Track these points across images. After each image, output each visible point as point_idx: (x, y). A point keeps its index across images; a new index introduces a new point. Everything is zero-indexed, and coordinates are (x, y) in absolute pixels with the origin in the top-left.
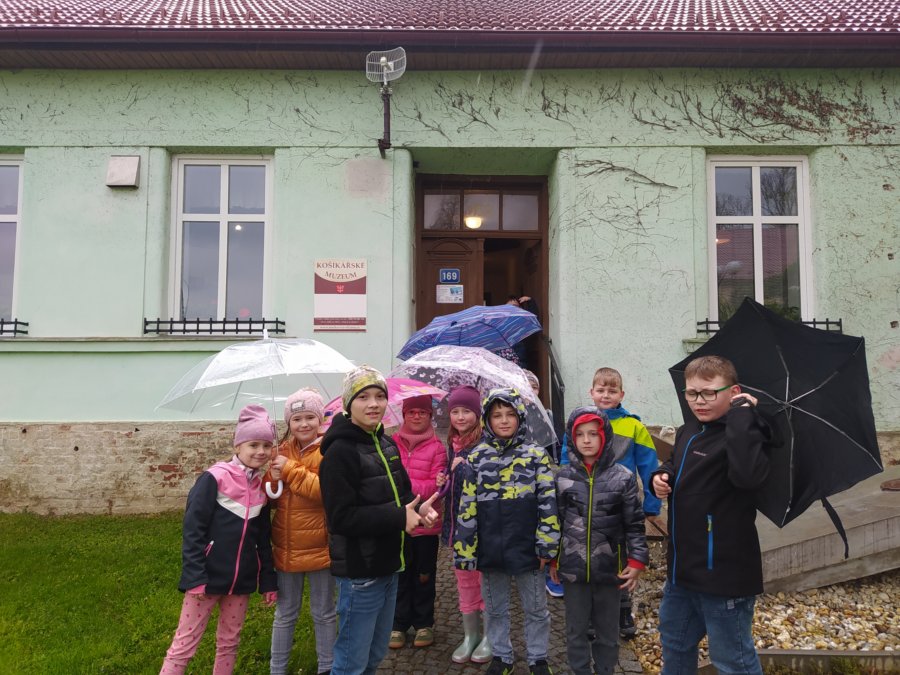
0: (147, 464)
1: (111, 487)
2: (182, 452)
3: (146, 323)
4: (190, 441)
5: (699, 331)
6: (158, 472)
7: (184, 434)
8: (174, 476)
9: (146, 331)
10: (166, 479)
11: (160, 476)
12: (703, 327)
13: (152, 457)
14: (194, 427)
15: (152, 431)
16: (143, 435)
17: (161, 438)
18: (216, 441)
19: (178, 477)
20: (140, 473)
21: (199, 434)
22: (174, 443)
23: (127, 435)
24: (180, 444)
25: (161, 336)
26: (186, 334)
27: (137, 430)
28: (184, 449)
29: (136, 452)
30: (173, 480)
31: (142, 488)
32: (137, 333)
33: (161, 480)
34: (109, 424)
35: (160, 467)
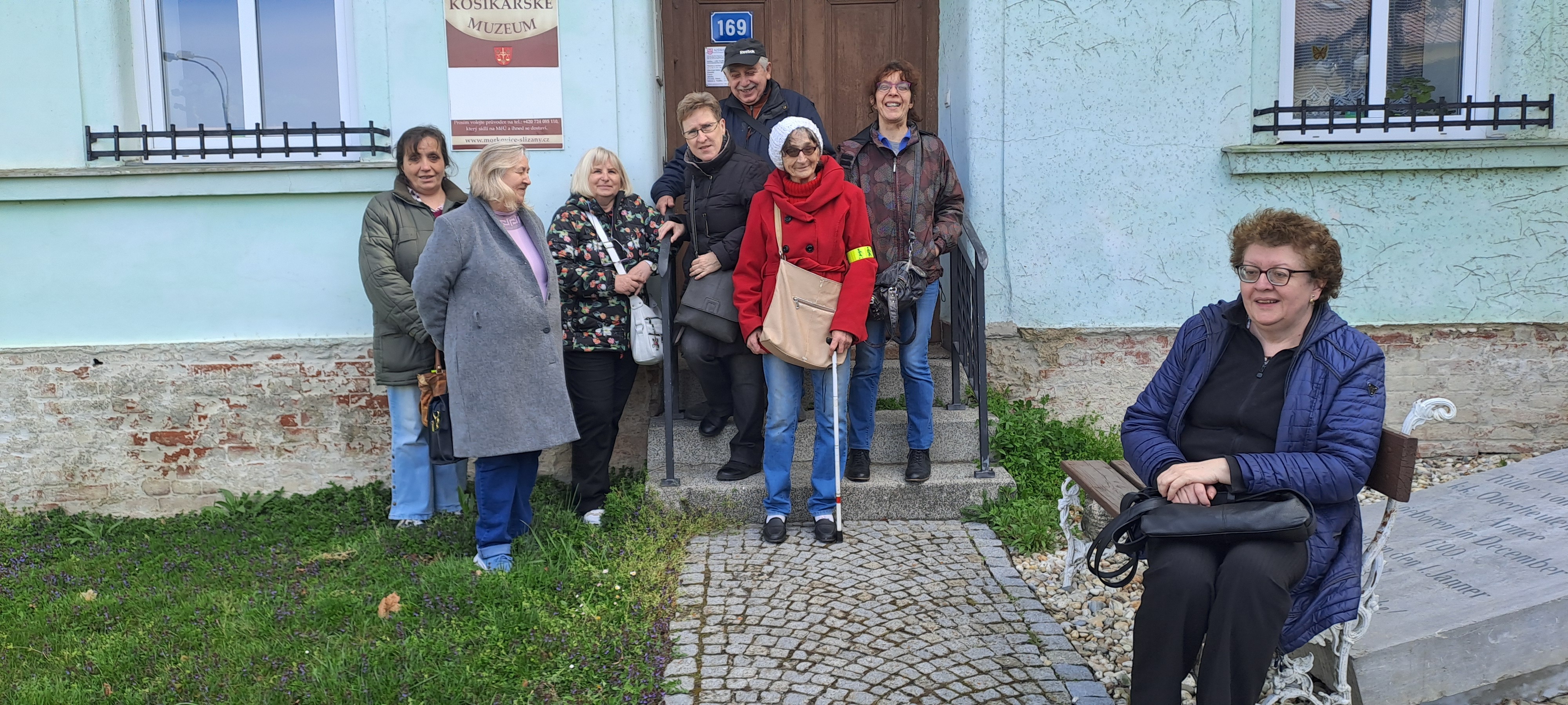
0: (126, 429)
1: (55, 478)
2: (197, 405)
3: (91, 137)
4: (212, 381)
5: (1257, 129)
6: (150, 446)
7: (197, 369)
8: (186, 453)
9: (92, 156)
10: (167, 458)
11: (154, 453)
12: (1267, 120)
13: (136, 416)
14: (215, 354)
15: (131, 364)
16: (111, 372)
17: (149, 378)
18: (264, 380)
19: (192, 455)
20: (113, 448)
21: (228, 368)
22: (177, 388)
23: (78, 374)
24: (190, 389)
25: (127, 164)
26: (180, 159)
27: (97, 362)
28: (199, 399)
29: (98, 406)
30: (183, 461)
31: (120, 479)
32: (76, 160)
33: (157, 461)
34: (38, 351)
35: (153, 436)
